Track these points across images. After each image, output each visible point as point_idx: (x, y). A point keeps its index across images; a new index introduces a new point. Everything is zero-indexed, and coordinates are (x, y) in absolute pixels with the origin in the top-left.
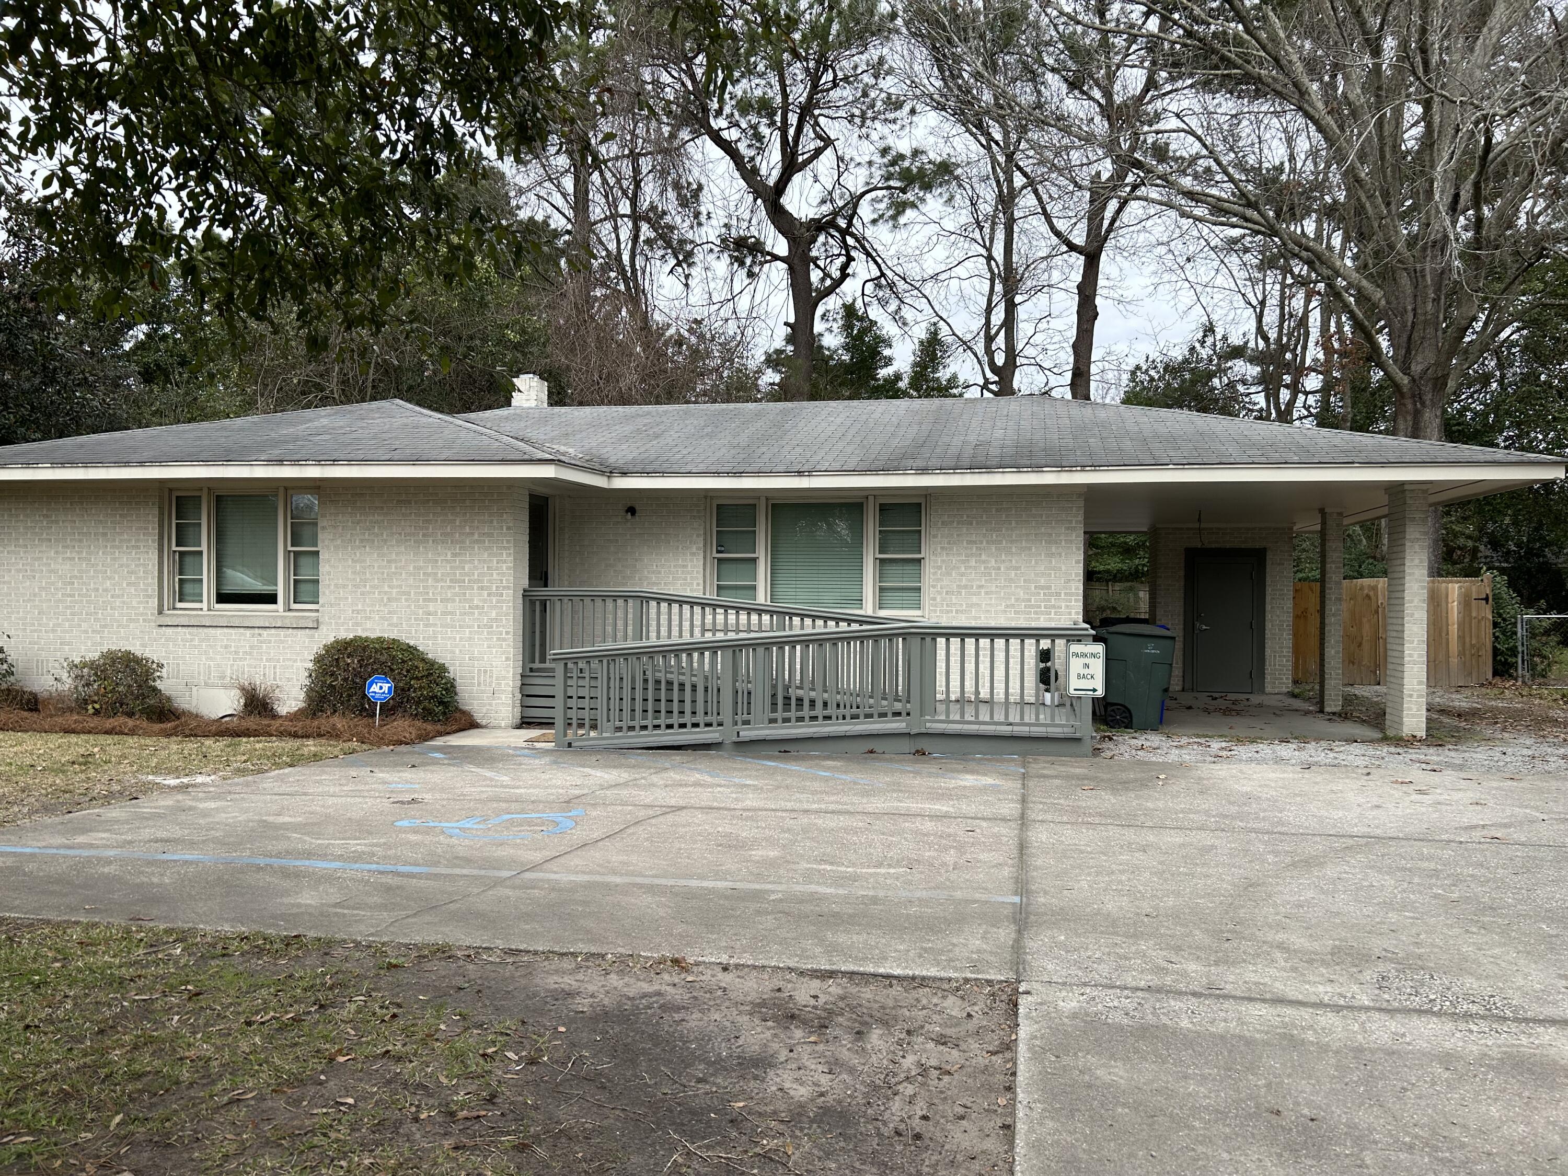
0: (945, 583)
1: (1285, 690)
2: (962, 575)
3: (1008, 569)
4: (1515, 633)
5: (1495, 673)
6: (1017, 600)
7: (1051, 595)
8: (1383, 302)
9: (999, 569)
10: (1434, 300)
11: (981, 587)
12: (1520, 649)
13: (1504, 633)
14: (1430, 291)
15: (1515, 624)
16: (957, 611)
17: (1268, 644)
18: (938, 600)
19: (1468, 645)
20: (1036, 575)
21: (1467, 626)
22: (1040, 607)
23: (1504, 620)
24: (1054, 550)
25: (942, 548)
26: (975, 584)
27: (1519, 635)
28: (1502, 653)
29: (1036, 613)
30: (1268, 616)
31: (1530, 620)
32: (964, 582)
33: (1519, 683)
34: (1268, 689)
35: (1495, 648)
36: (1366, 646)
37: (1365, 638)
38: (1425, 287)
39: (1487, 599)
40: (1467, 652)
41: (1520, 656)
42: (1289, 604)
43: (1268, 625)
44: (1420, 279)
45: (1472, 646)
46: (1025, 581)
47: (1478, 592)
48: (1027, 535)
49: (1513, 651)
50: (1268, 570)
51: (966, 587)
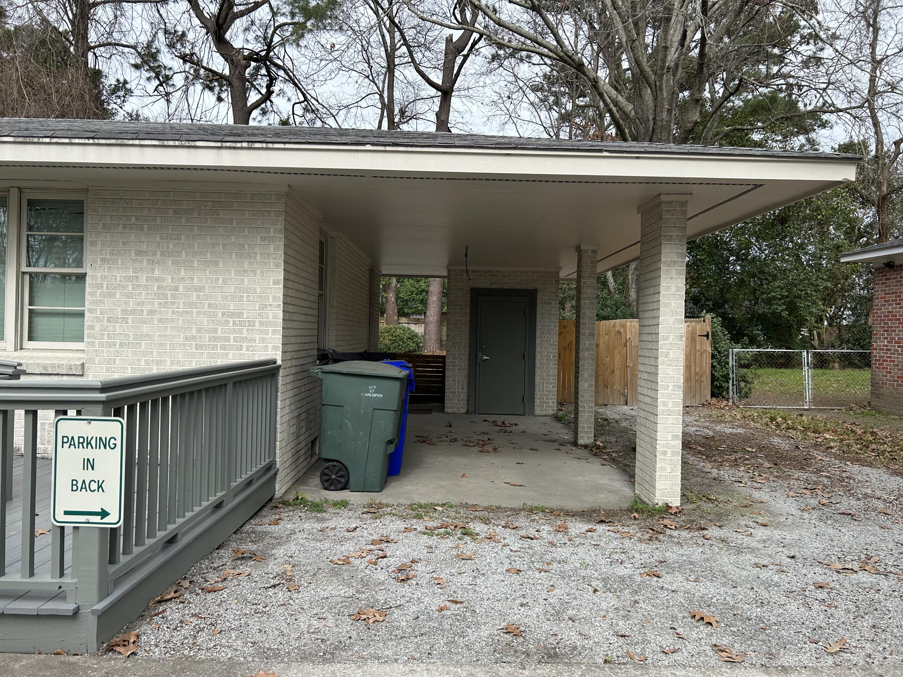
0: (106, 306)
1: (551, 412)
2: (129, 296)
3: (188, 289)
4: (728, 363)
5: (713, 395)
6: (199, 330)
7: (241, 324)
8: (633, 113)
9: (177, 289)
10: (668, 110)
11: (152, 312)
12: (731, 376)
13: (719, 363)
14: (666, 103)
15: (727, 356)
16: (121, 345)
17: (538, 372)
18: (97, 328)
19: (693, 372)
20: (225, 298)
21: (692, 357)
22: (228, 340)
23: (719, 352)
24: (246, 266)
25: (103, 260)
26: (146, 308)
27: (730, 365)
28: (718, 379)
29: (223, 348)
30: (538, 349)
31: (738, 353)
32: (132, 305)
33: (730, 403)
34: (538, 411)
35: (713, 375)
36: (617, 373)
37: (617, 367)
38: (662, 99)
39: (707, 336)
40: (693, 379)
41: (731, 381)
42: (555, 338)
43: (538, 356)
44: (659, 92)
45: (696, 374)
46: (210, 306)
47: (701, 330)
48: (213, 245)
49: (726, 378)
50: (538, 308)
51: (133, 312)
